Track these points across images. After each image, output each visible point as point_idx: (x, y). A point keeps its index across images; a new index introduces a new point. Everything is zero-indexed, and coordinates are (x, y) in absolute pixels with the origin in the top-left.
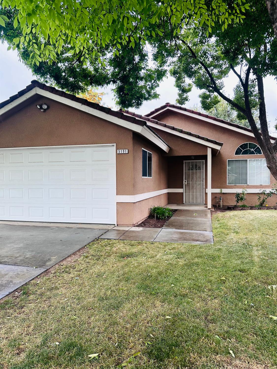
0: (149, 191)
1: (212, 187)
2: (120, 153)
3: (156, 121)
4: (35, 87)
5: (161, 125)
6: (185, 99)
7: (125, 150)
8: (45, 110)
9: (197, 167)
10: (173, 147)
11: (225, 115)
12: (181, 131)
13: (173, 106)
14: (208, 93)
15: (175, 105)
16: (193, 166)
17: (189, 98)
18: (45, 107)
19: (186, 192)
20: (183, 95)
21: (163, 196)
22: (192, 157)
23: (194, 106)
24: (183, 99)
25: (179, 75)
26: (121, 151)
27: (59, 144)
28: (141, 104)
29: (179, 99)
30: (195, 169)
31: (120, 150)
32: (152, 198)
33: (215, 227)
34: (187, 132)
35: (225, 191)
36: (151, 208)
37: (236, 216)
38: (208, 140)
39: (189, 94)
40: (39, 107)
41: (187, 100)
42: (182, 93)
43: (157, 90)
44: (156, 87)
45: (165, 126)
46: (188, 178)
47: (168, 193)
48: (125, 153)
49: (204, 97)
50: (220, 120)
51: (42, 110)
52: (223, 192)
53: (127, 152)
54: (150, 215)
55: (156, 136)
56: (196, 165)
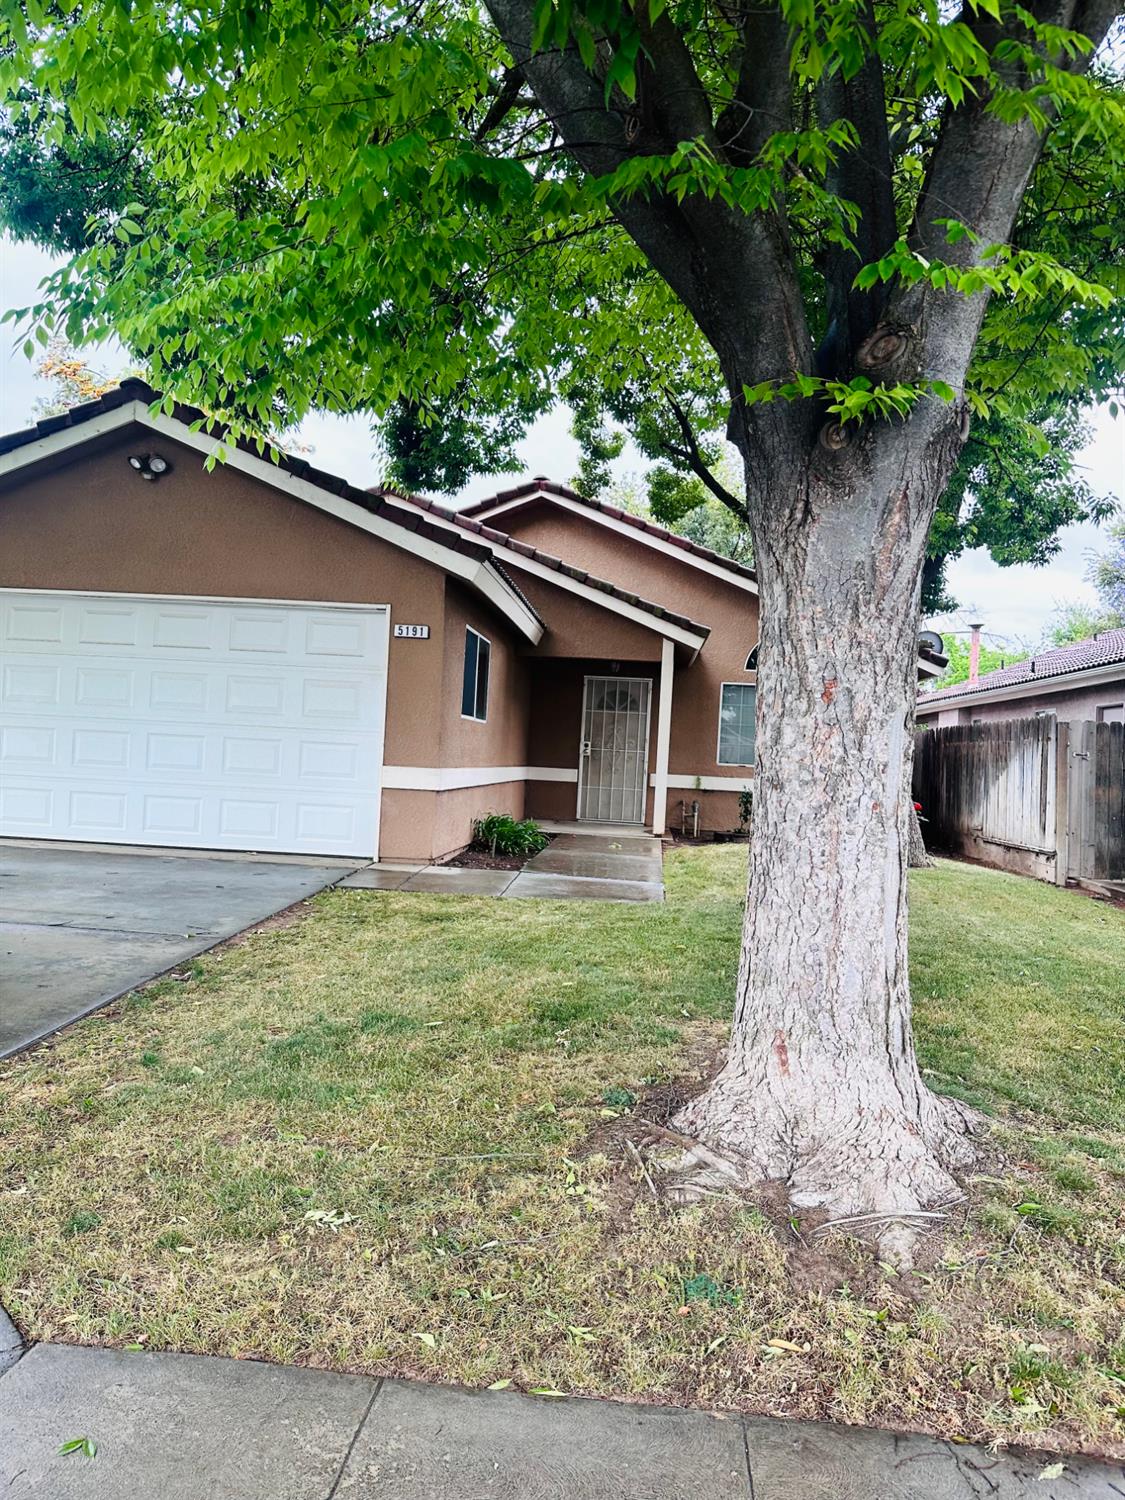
0: (474, 764)
1: (671, 771)
2: (404, 634)
3: (503, 537)
4: (132, 399)
5: (519, 550)
6: (599, 481)
7: (419, 628)
8: (157, 476)
9: (627, 701)
10: (554, 628)
11: (727, 526)
12: (584, 580)
13: (560, 492)
14: (672, 471)
15: (565, 486)
16: (612, 694)
17: (613, 478)
18: (158, 466)
19: (585, 783)
20: (595, 468)
21: (510, 790)
22: (614, 666)
23: (625, 478)
24: (594, 480)
25: (586, 400)
26: (407, 631)
27: (200, 591)
28: (462, 483)
29: (582, 476)
30: (621, 703)
31: (404, 628)
32: (482, 789)
33: (672, 873)
34: (603, 584)
35: (709, 783)
36: (480, 819)
37: (734, 854)
38: (665, 616)
39: (612, 464)
40: (137, 465)
41: (606, 484)
42: (591, 460)
43: (519, 449)
44: (515, 438)
45: (533, 556)
46: (595, 736)
47: (526, 782)
48: (418, 635)
49: (661, 486)
50: (705, 552)
51: (147, 476)
52: (702, 787)
53: (425, 635)
54: (473, 842)
55: (510, 591)
56: (624, 695)
